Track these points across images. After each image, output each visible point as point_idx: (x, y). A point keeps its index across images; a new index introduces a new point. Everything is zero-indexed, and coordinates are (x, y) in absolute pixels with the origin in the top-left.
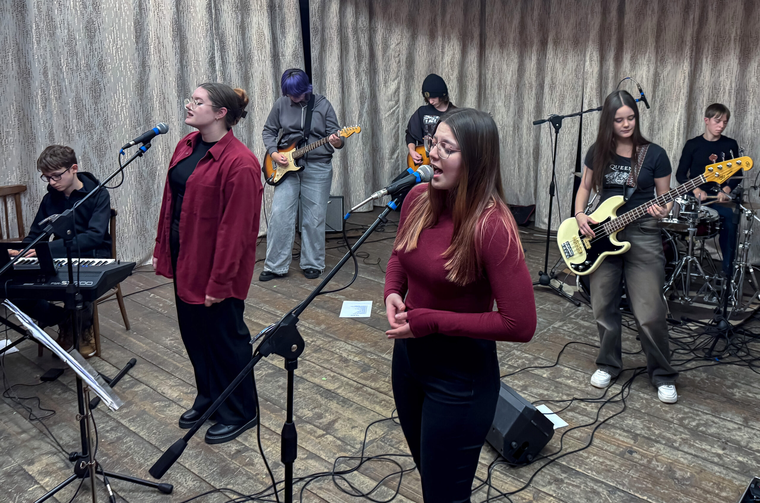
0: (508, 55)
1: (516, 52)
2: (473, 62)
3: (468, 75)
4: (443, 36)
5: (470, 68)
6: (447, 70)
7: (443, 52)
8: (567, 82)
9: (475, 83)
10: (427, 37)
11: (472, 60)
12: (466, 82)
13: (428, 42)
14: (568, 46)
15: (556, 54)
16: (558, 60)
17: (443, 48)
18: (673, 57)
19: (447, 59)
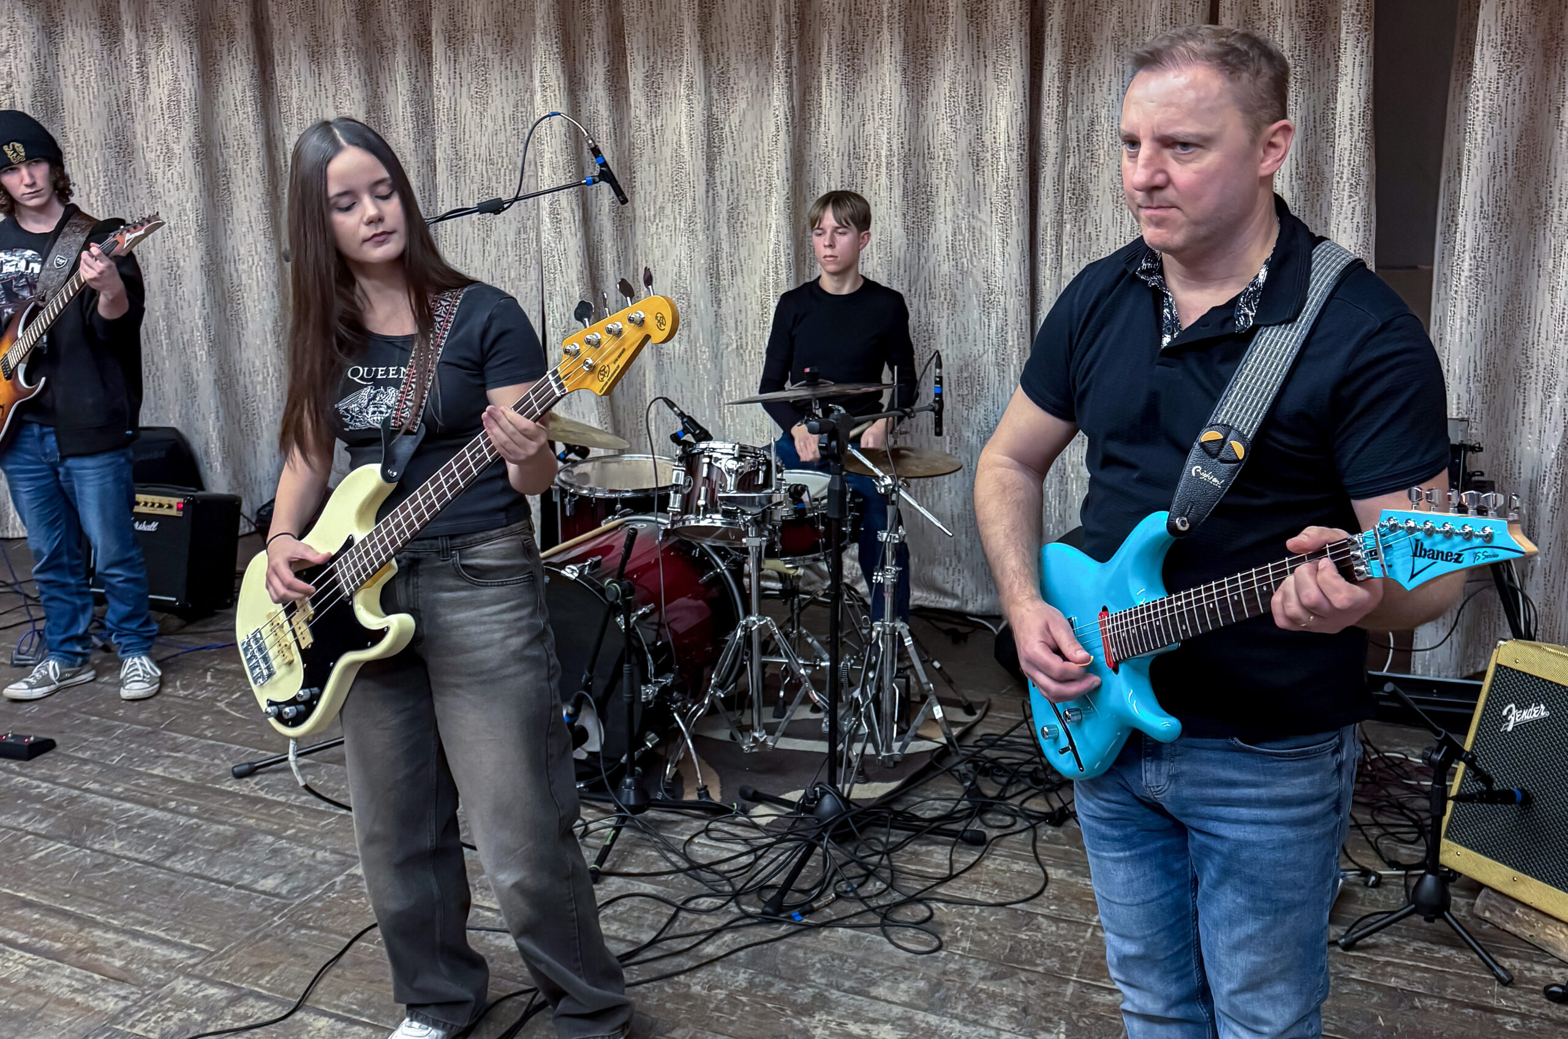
0: (336, 79)
1: (355, 71)
2: (243, 103)
3: (232, 142)
4: (140, 28)
5: (235, 122)
6: (160, 126)
7: (144, 77)
8: (494, 152)
9: (255, 162)
10: (93, 32)
11: (239, 98)
12: (225, 162)
13: (97, 45)
14: (485, 50)
15: (457, 74)
16: (465, 89)
17: (143, 63)
18: (748, 72)
19: (159, 93)
